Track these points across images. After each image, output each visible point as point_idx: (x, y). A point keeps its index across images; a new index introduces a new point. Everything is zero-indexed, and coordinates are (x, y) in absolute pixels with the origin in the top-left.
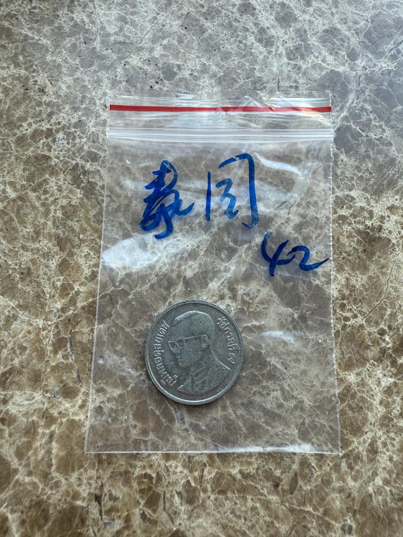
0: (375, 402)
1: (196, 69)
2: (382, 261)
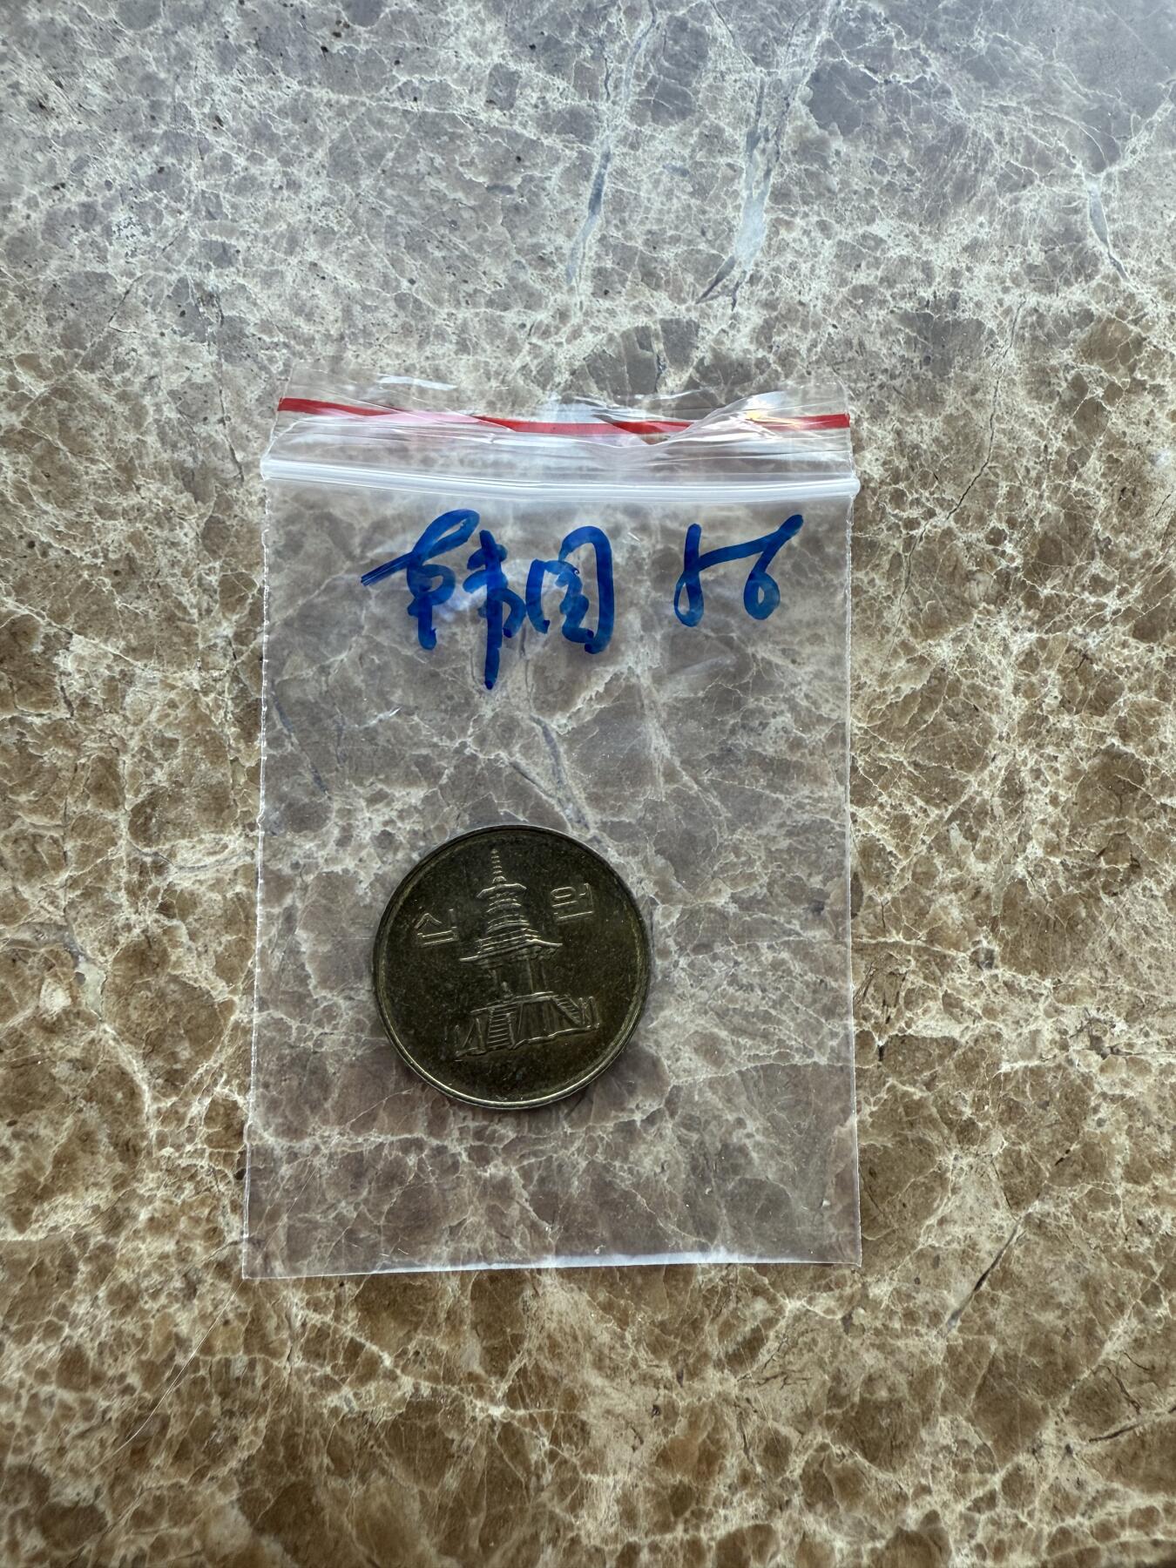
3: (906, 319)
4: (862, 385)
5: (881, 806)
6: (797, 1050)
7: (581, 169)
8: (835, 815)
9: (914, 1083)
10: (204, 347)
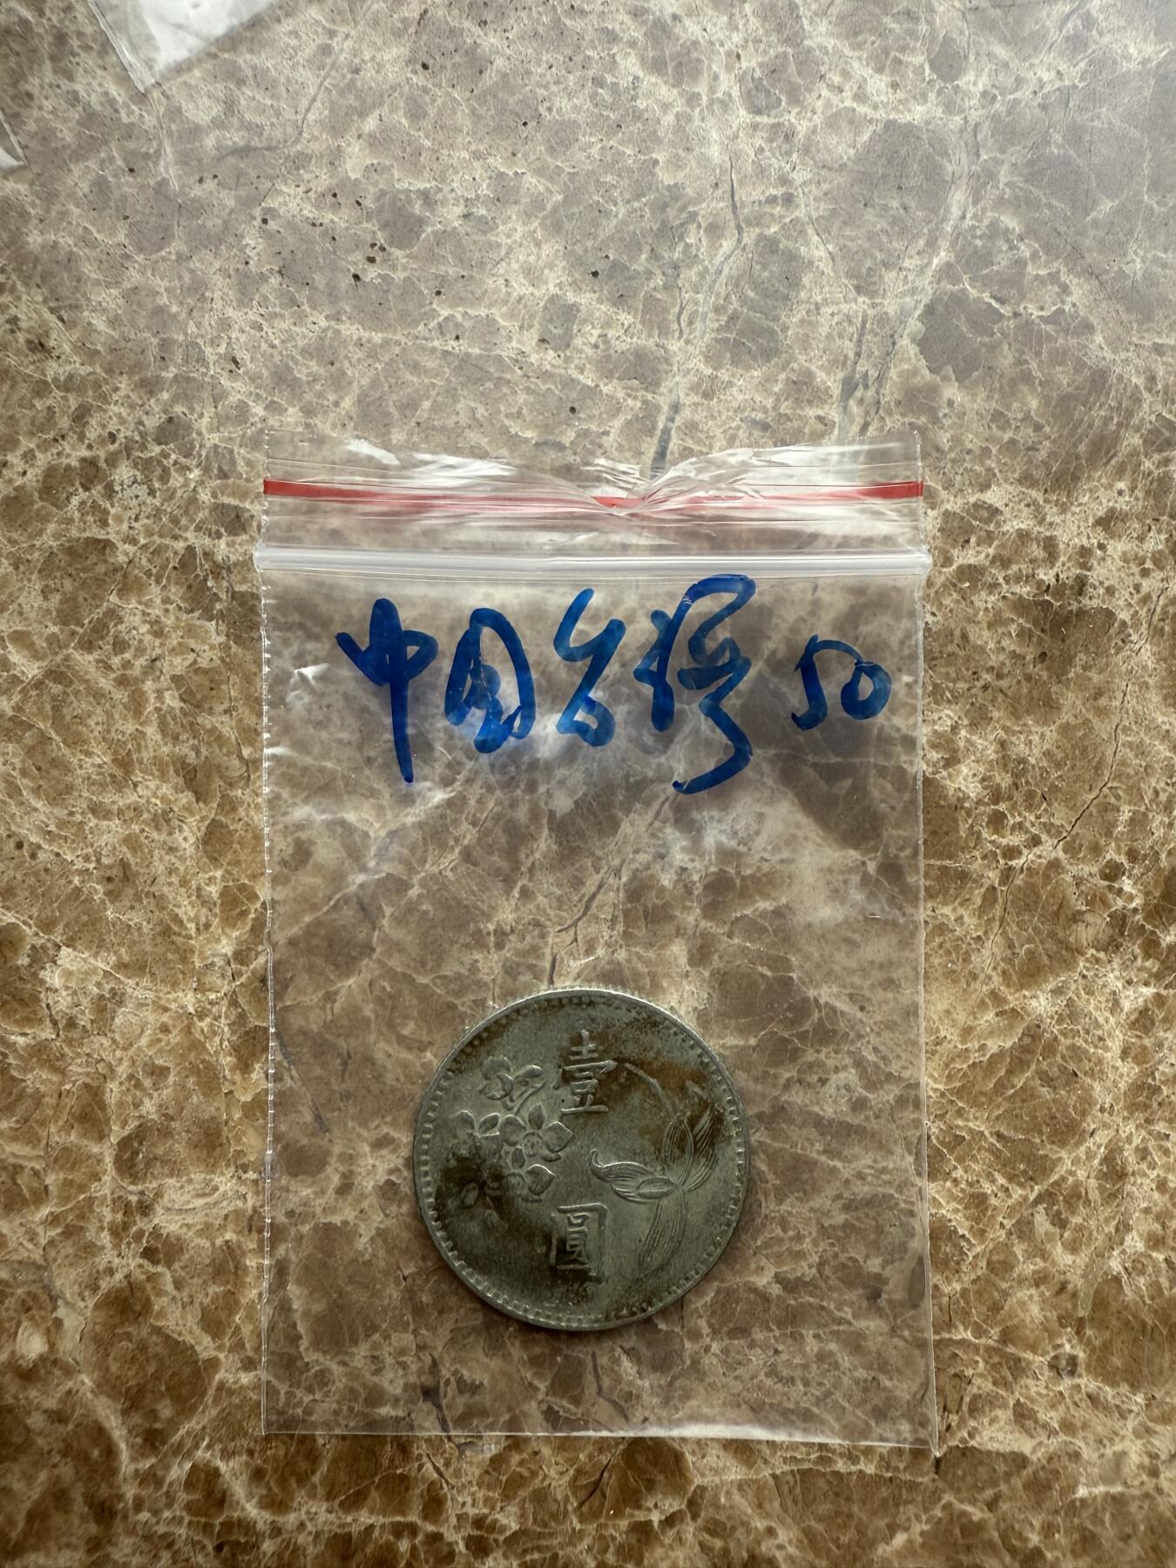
0: (1109, 1055)
1: (478, 197)
2: (1096, 678)
3: (1021, 606)
4: (962, 685)
5: (955, 1181)
6: (841, 1455)
7: (643, 424)
8: (900, 1189)
9: (973, 1502)
10: (211, 626)
